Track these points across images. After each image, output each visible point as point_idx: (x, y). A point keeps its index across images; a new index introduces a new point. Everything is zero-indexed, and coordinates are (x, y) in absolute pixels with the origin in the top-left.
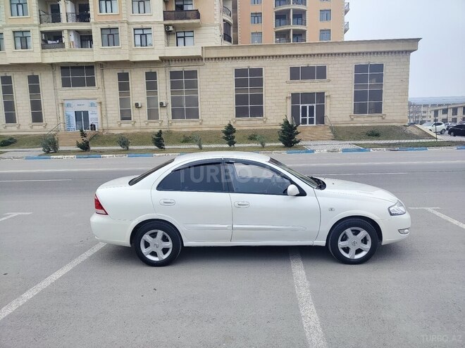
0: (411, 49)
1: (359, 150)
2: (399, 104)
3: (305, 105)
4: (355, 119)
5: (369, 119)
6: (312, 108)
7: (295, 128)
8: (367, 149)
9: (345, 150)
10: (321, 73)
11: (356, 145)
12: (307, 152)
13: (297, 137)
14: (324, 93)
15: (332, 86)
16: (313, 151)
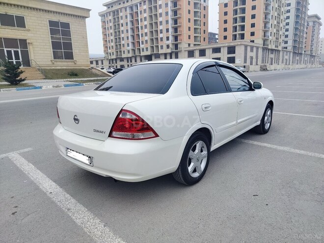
0: (86, 16)
1: (76, 85)
2: (84, 54)
3: (10, 49)
4: (55, 63)
5: (66, 63)
6: (16, 53)
7: (18, 68)
8: (81, 84)
9: (66, 86)
10: (20, 22)
11: (70, 81)
12: (36, 88)
13: (22, 76)
14: (26, 40)
15: (32, 35)
16: (41, 87)
